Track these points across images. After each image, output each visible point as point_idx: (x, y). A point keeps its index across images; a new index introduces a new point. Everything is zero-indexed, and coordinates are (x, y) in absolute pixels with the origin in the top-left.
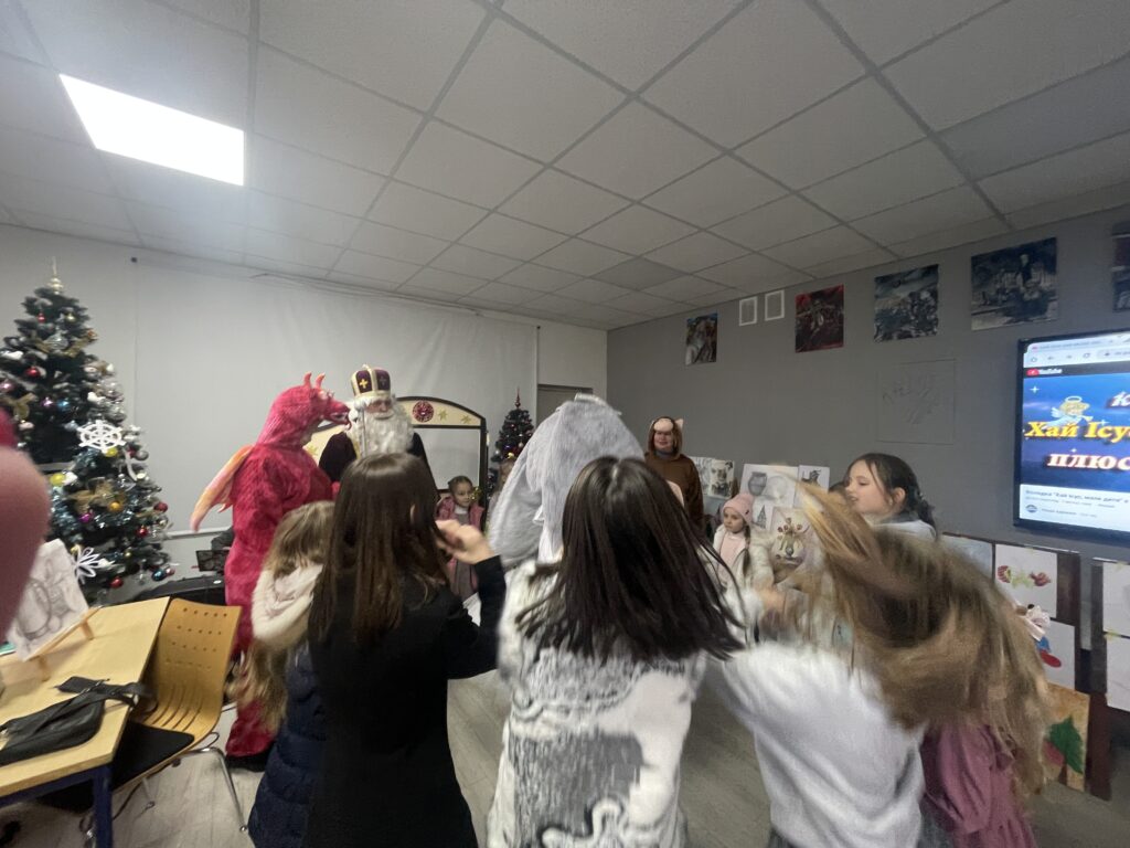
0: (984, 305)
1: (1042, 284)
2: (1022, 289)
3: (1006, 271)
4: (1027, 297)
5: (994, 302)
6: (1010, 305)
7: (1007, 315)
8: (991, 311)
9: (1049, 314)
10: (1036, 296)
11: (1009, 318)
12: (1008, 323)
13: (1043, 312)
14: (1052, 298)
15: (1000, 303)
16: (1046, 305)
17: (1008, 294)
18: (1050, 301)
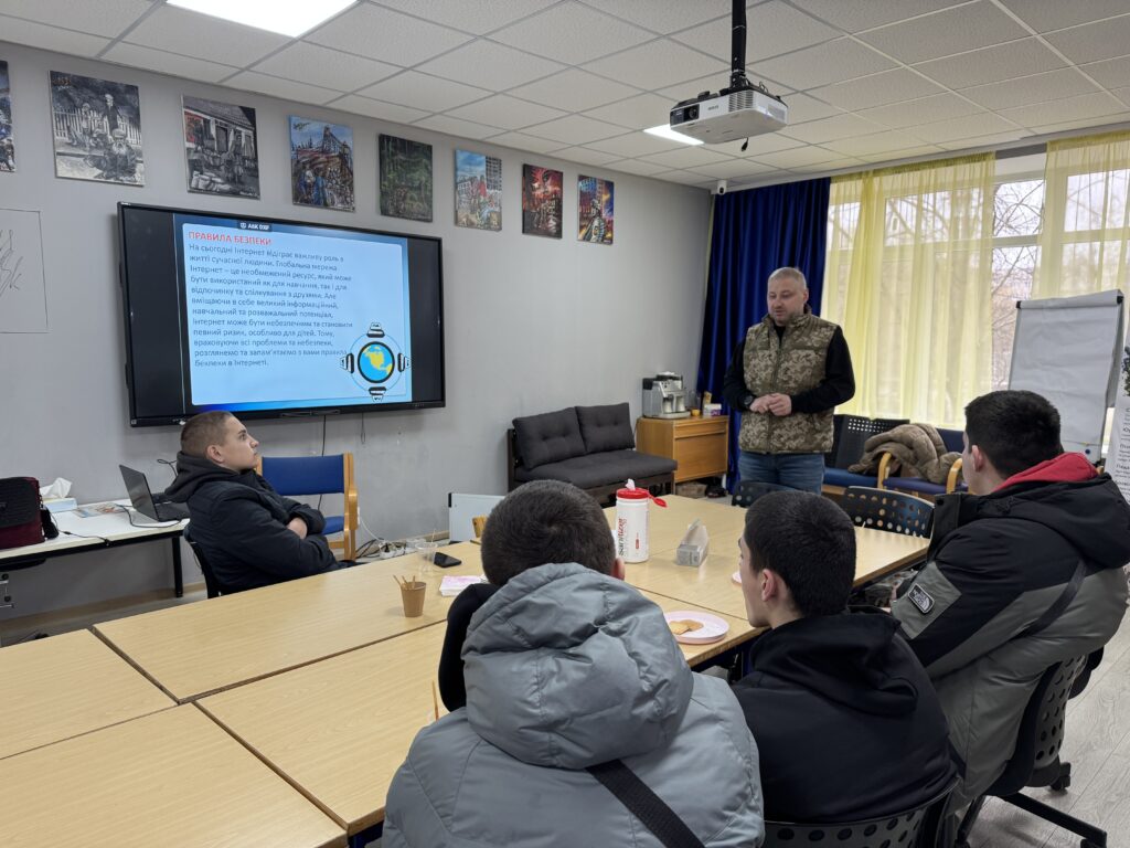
0: (69, 144)
1: (128, 138)
2: (110, 137)
3: (91, 109)
4: (115, 148)
5: (81, 145)
6: (99, 153)
7: (98, 166)
8: (79, 156)
9: (138, 176)
10: (123, 151)
11: (99, 171)
12: (98, 176)
13: (132, 173)
14: (138, 159)
15: (88, 148)
16: (134, 166)
17: (95, 139)
18: (137, 161)
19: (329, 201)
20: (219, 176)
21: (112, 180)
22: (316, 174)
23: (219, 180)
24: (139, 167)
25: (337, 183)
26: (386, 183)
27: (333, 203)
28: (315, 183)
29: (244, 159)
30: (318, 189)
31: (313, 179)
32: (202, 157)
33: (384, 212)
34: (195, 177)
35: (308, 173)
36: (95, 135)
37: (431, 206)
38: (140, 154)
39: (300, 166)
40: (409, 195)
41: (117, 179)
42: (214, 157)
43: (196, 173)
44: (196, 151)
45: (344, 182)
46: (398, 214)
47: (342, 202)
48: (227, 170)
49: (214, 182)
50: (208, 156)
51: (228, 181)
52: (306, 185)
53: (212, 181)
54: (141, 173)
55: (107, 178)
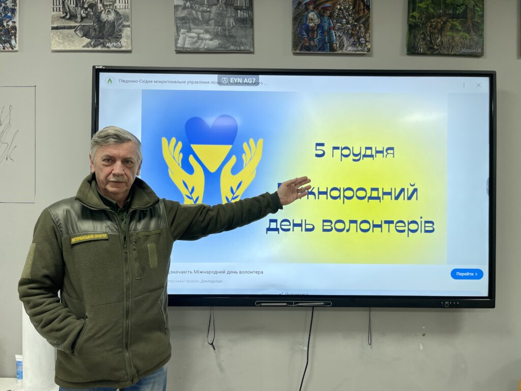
1: (117, 4)
4: (104, 16)
10: (112, 17)
11: (88, 40)
12: (88, 45)
13: (118, 38)
14: (126, 23)
15: (79, 19)
16: (120, 31)
17: (86, 9)
18: (124, 26)
19: (336, 45)
20: (207, 32)
21: (99, 48)
22: (321, 15)
23: (208, 36)
24: (126, 32)
25: (348, 23)
26: (416, 14)
27: (342, 46)
28: (320, 26)
29: (237, 9)
30: (323, 32)
31: (317, 21)
32: (190, 14)
33: (412, 50)
34: (181, 37)
35: (312, 15)
36: (86, 6)
37: (482, 36)
38: (127, 18)
39: (302, 7)
40: (449, 25)
41: (104, 46)
42: (203, 12)
43: (182, 31)
44: (185, 8)
45: (357, 20)
46: (432, 51)
47: (354, 45)
48: (217, 24)
49: (202, 39)
50: (197, 11)
51: (216, 36)
52: (309, 30)
53: (199, 38)
54: (127, 37)
55: (95, 46)
